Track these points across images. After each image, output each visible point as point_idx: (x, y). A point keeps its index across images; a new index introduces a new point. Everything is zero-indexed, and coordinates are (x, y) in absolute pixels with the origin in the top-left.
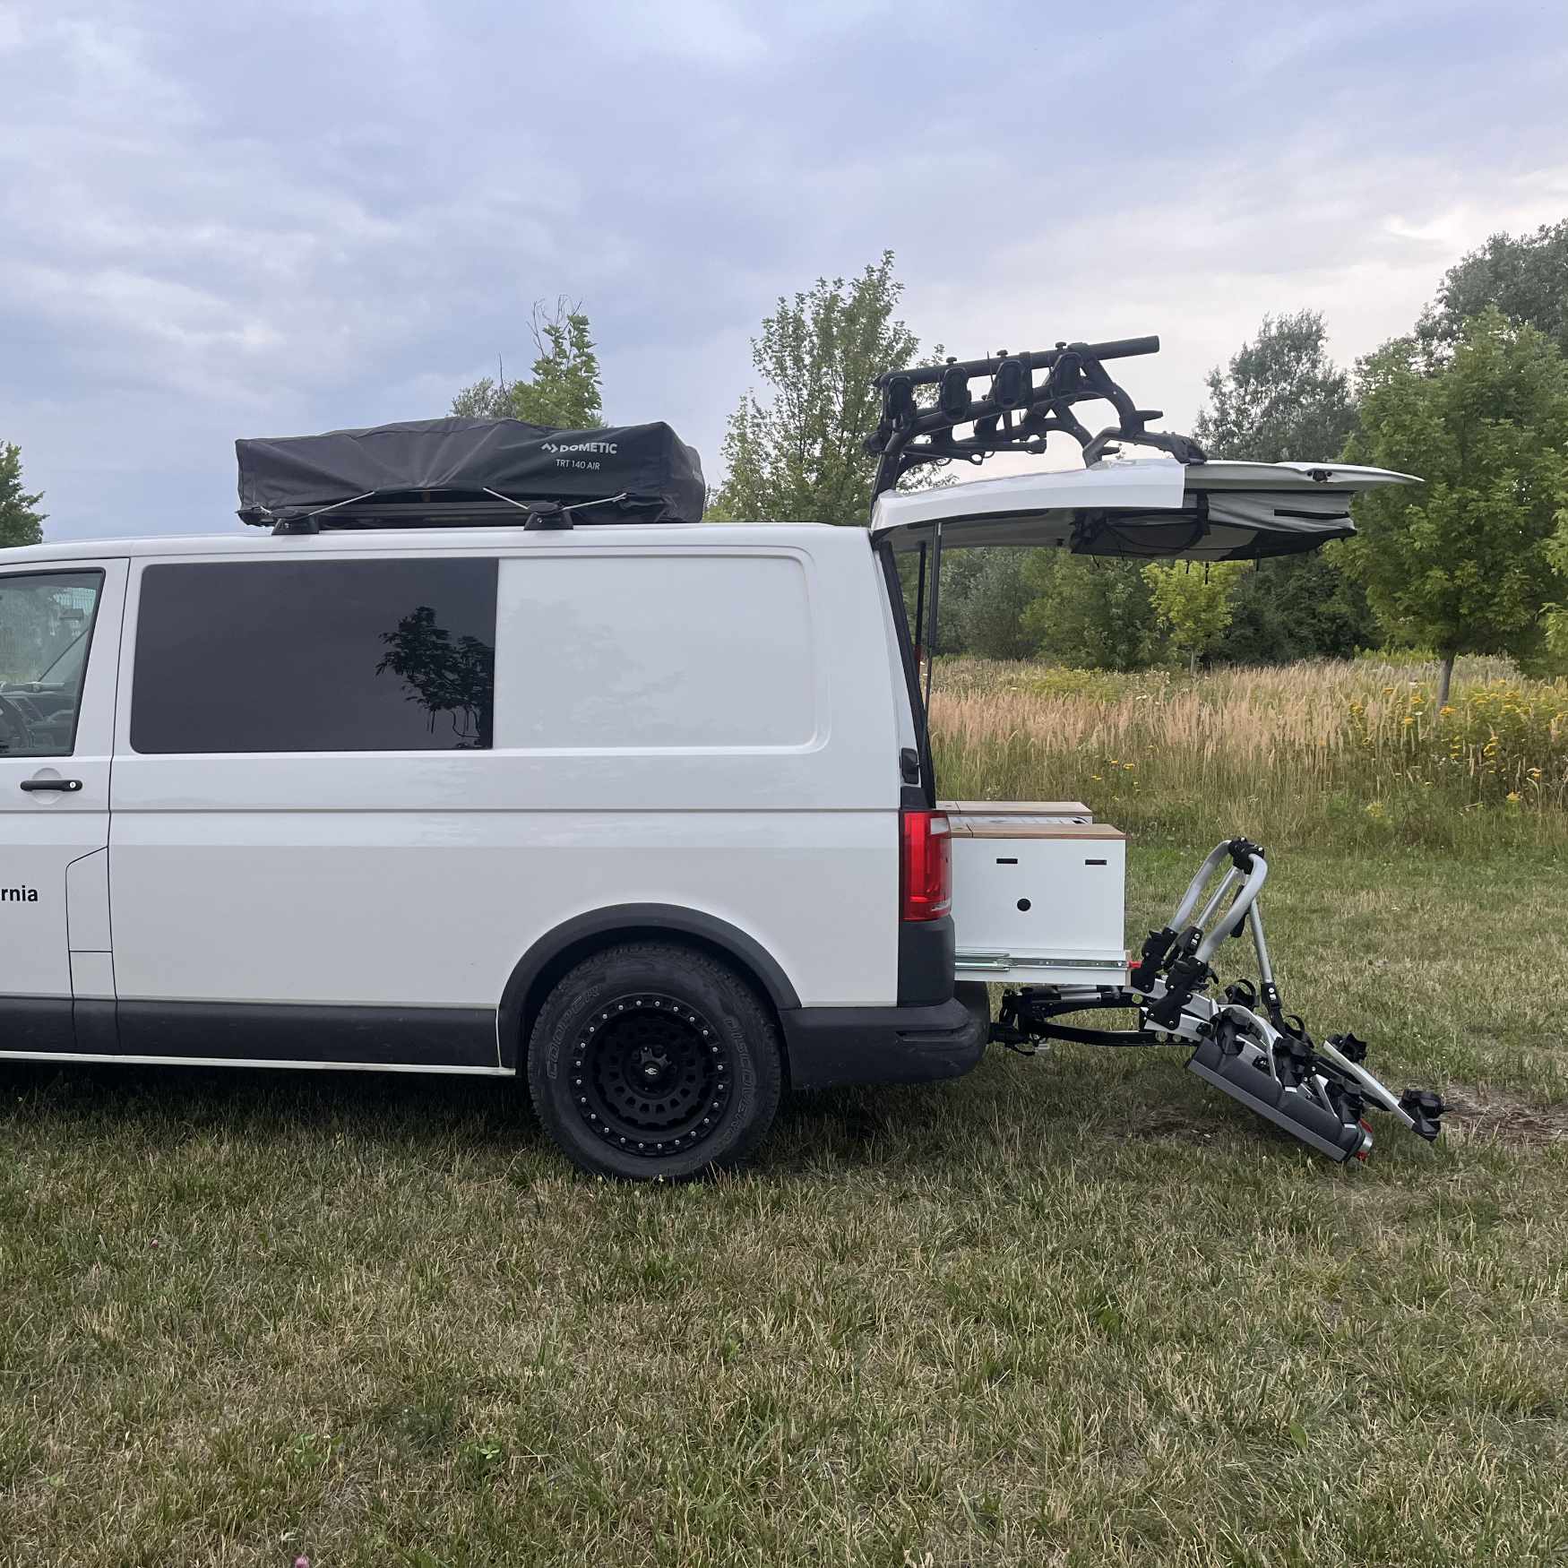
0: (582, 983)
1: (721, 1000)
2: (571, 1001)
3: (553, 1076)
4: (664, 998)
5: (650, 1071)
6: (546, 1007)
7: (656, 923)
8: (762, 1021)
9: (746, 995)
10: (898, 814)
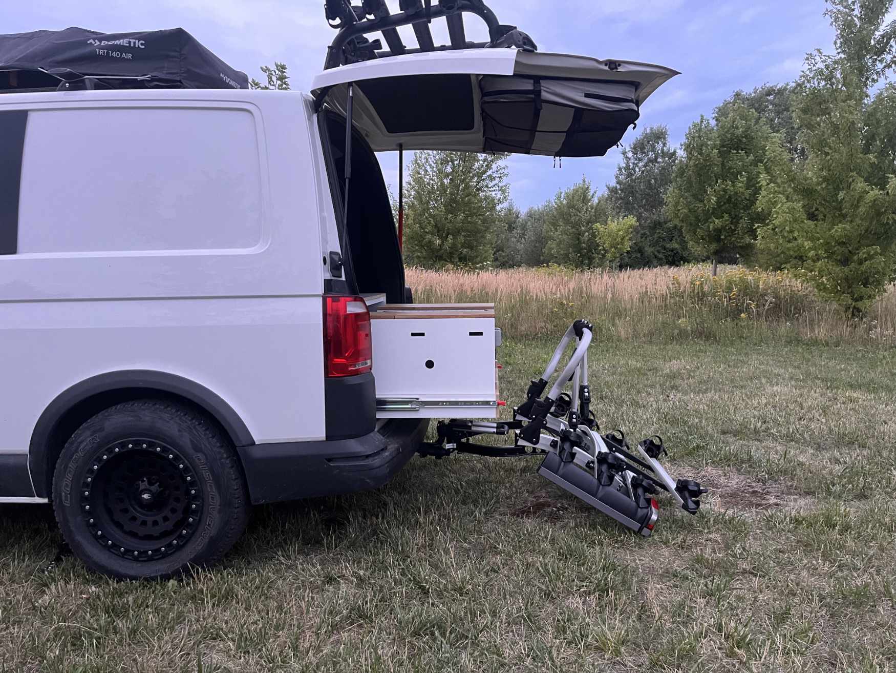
0: (88, 433)
1: (191, 441)
2: (79, 446)
3: (67, 504)
4: (150, 442)
5: (146, 496)
6: (63, 451)
7: (141, 385)
8: (225, 456)
9: (213, 437)
10: (321, 298)
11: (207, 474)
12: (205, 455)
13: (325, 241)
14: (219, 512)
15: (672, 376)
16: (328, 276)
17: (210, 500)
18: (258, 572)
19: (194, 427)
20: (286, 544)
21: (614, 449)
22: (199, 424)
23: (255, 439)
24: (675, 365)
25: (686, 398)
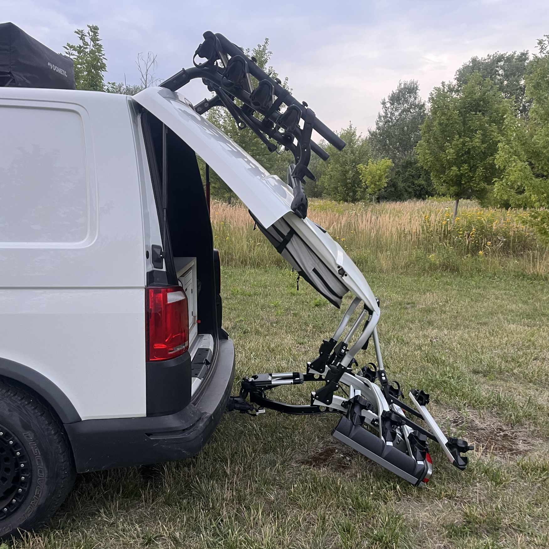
1: (21, 421)
8: (53, 432)
9: (42, 415)
10: (144, 290)
11: (35, 450)
12: (33, 431)
13: (147, 236)
14: (47, 484)
15: (428, 311)
16: (151, 268)
17: (38, 472)
18: (83, 533)
19: (24, 406)
20: (108, 500)
21: (392, 401)
22: (29, 403)
23: (81, 416)
24: (429, 299)
25: (441, 334)
